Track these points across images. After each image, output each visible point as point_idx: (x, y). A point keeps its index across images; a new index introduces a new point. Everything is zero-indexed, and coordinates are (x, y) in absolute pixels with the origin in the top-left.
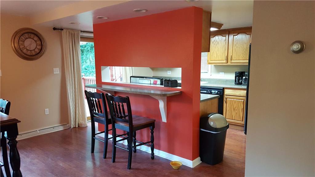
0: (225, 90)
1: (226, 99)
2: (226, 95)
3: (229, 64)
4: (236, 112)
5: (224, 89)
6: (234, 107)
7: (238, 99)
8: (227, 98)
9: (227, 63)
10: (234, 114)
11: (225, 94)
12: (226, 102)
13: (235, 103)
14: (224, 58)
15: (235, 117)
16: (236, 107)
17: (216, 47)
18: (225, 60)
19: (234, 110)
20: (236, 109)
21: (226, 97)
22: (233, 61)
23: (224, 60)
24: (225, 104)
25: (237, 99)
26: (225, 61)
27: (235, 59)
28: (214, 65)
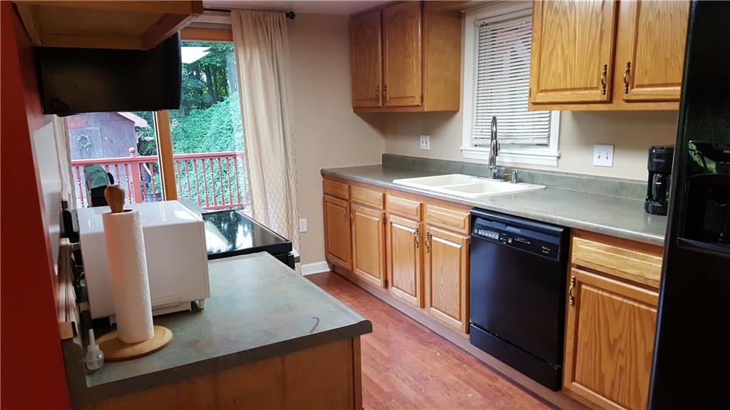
0: (575, 239)
1: (578, 284)
2: (579, 267)
3: (619, 105)
4: (621, 361)
5: (567, 234)
6: (614, 335)
7: (635, 300)
8: (581, 283)
9: (610, 101)
10: (608, 368)
11: (574, 260)
12: (577, 303)
13: (617, 313)
14: (596, 75)
15: (613, 383)
16: (620, 336)
17: (564, 23)
18: (601, 86)
19: (611, 347)
20: (621, 345)
21: (579, 279)
22: (636, 90)
23: (596, 88)
24: (571, 310)
25: (625, 297)
26: (598, 94)
27: (646, 82)
28: (574, 113)
